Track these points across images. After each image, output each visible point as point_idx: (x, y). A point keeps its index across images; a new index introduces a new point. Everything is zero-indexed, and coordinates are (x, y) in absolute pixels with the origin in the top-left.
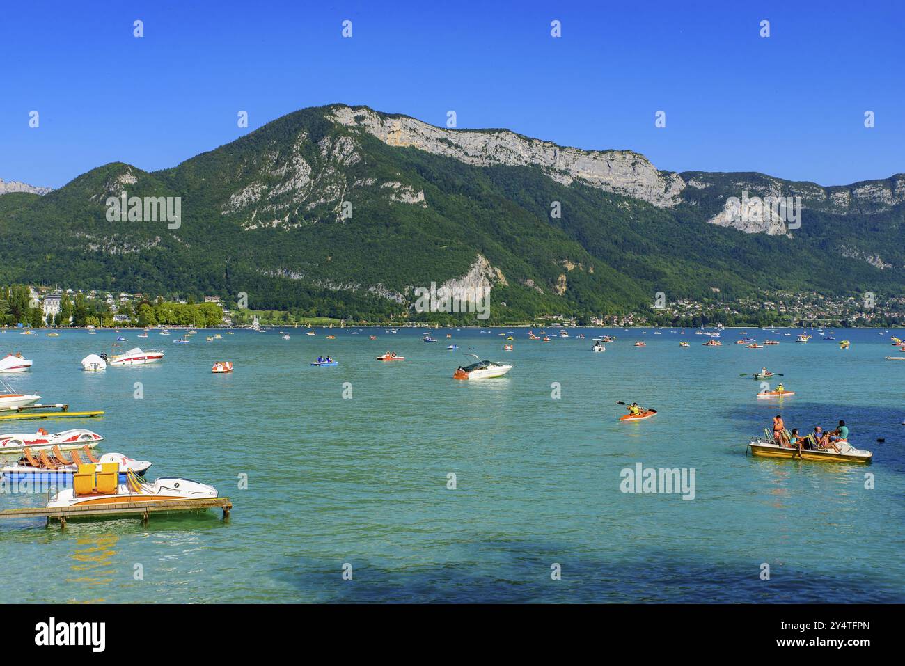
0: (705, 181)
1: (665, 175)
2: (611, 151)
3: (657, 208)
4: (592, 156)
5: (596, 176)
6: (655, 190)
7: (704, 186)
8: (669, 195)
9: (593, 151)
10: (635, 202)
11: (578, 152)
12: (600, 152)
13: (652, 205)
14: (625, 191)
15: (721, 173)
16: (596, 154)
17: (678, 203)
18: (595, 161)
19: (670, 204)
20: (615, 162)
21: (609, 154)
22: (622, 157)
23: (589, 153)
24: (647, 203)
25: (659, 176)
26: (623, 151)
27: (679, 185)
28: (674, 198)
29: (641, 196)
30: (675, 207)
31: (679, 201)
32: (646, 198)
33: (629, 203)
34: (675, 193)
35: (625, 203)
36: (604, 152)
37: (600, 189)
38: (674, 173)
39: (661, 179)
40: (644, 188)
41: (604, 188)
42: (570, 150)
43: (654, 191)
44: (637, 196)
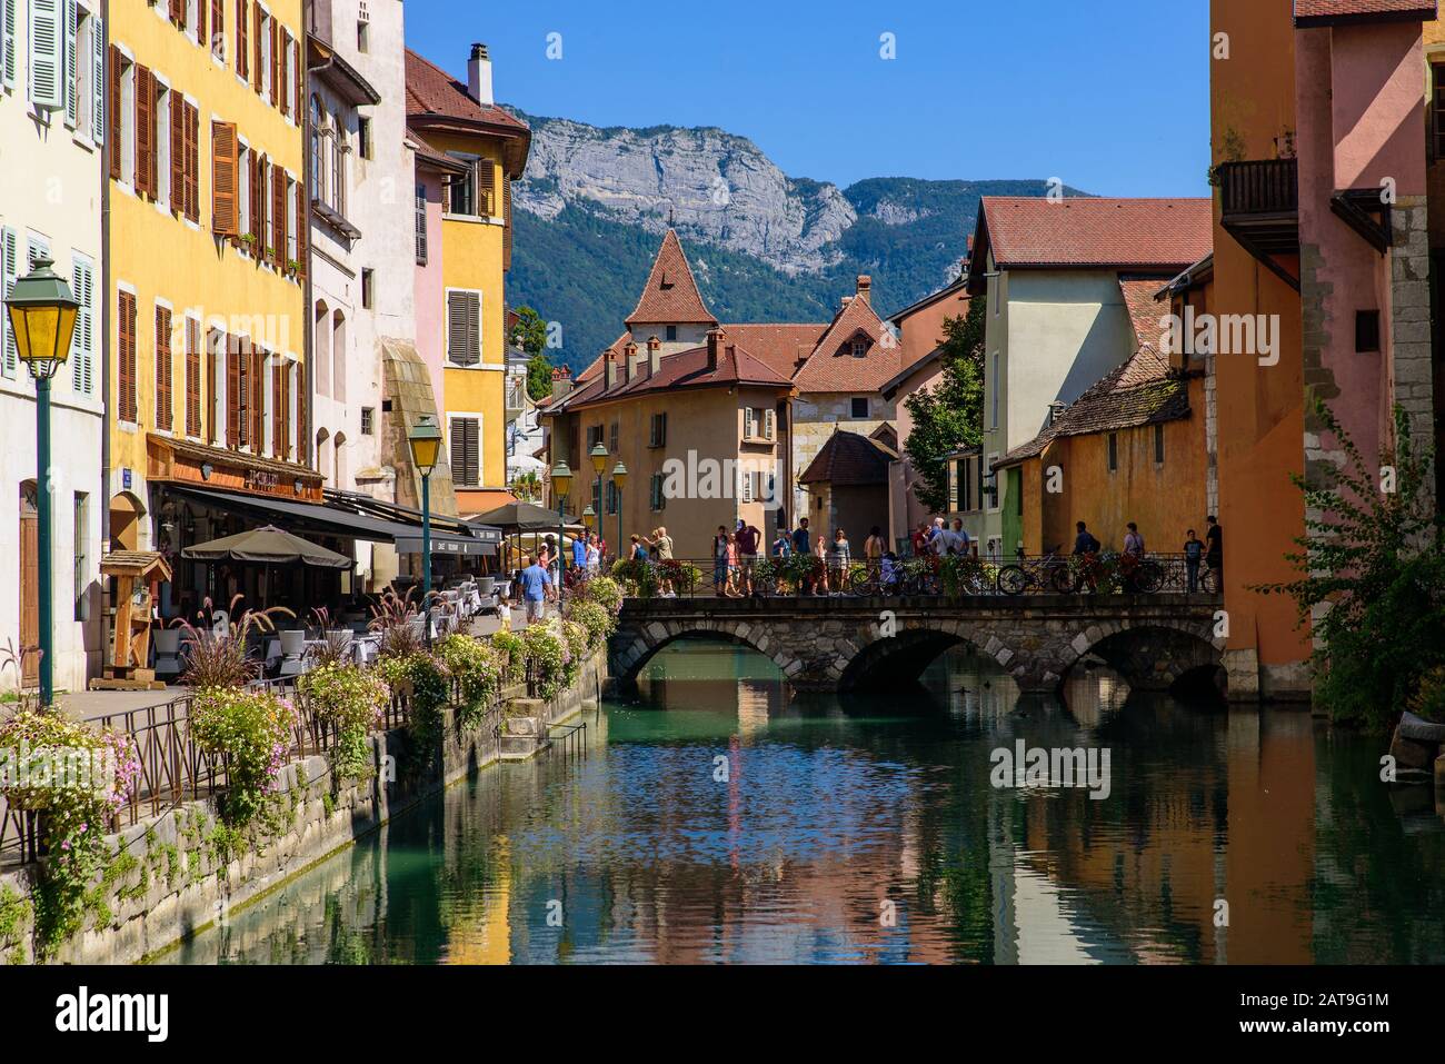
0: (916, 205)
1: (807, 191)
2: (667, 129)
3: (780, 275)
4: (615, 142)
5: (626, 195)
6: (779, 229)
7: (913, 216)
8: (814, 243)
9: (619, 130)
10: (725, 261)
11: (581, 132)
12: (637, 132)
13: (769, 268)
14: (701, 233)
15: (958, 184)
16: (627, 137)
17: (837, 262)
18: (625, 157)
19: (816, 264)
20: (676, 158)
21: (661, 137)
22: (692, 144)
23: (607, 134)
24: (755, 263)
25: (789, 194)
26: (697, 129)
27: (841, 216)
28: (825, 250)
29: (741, 245)
30: (829, 272)
31: (839, 257)
32: (754, 249)
33: (710, 263)
34: (829, 238)
35: (701, 262)
36: (646, 133)
37: (637, 227)
38: (825, 185)
39: (794, 201)
40: (748, 224)
41: (647, 225)
42: (558, 128)
43: (776, 231)
44: (730, 245)
